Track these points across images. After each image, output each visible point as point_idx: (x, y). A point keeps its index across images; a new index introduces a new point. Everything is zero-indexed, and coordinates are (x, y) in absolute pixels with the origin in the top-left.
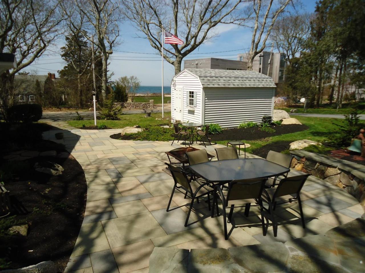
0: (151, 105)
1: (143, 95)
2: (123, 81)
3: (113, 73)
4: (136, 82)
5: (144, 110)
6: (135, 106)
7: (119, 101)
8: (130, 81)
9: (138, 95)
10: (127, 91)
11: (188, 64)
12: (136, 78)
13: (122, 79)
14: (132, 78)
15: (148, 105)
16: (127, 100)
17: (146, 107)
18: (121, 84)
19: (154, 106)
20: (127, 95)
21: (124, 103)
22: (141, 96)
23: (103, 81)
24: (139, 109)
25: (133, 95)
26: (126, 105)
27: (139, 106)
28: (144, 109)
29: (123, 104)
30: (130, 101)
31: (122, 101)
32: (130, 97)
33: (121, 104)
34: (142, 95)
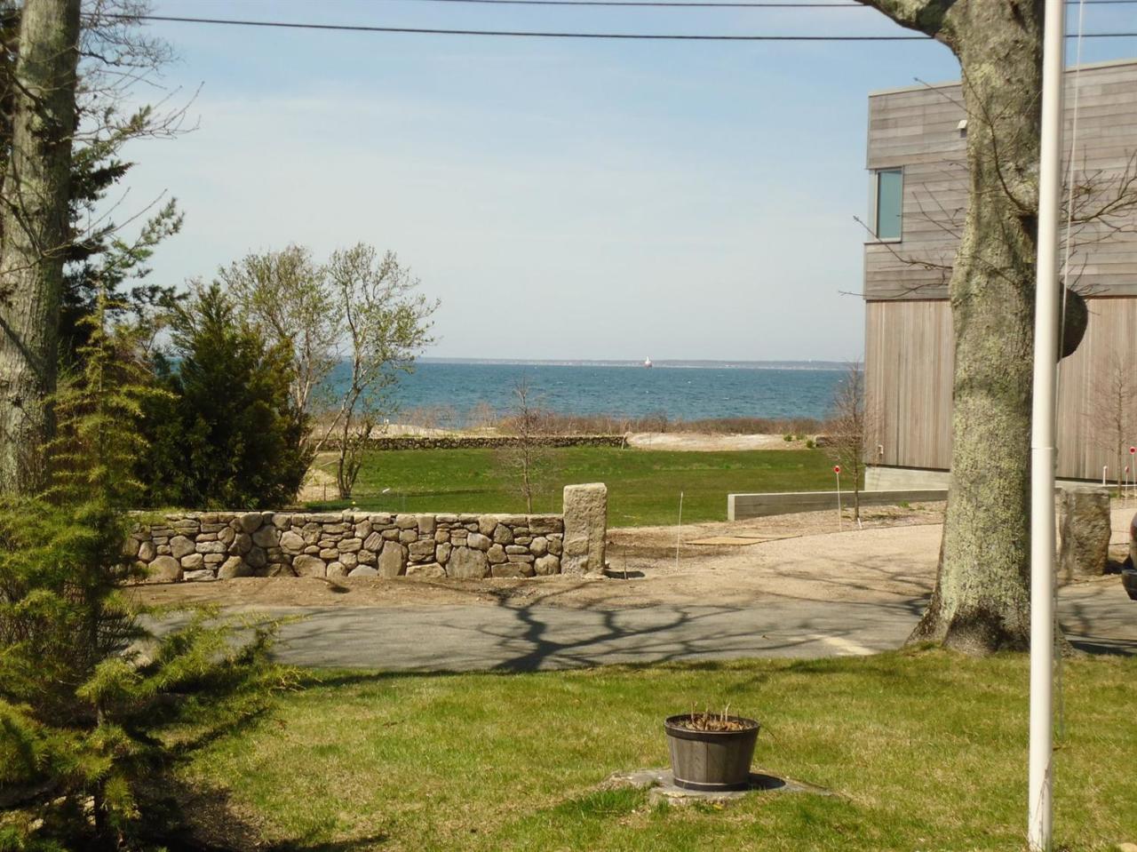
0: (574, 539)
1: (439, 433)
2: (262, 289)
3: (169, 213)
4: (391, 306)
5: (502, 597)
6: (392, 552)
7: (218, 494)
8: (330, 289)
9: (393, 431)
10: (299, 392)
11: (918, 130)
12: (388, 267)
13: (260, 270)
14: (352, 264)
15: (538, 543)
16: (294, 481)
17: (522, 563)
18: (244, 318)
19: (604, 552)
20: (296, 432)
21: (280, 518)
22: (423, 444)
23: (12, 222)
24: (443, 584)
25: (356, 431)
26: (291, 539)
27: (441, 552)
28: (497, 582)
29: (268, 521)
30: (319, 484)
31: (255, 491)
32: (327, 446)
33: (244, 528)
34: (423, 433)
